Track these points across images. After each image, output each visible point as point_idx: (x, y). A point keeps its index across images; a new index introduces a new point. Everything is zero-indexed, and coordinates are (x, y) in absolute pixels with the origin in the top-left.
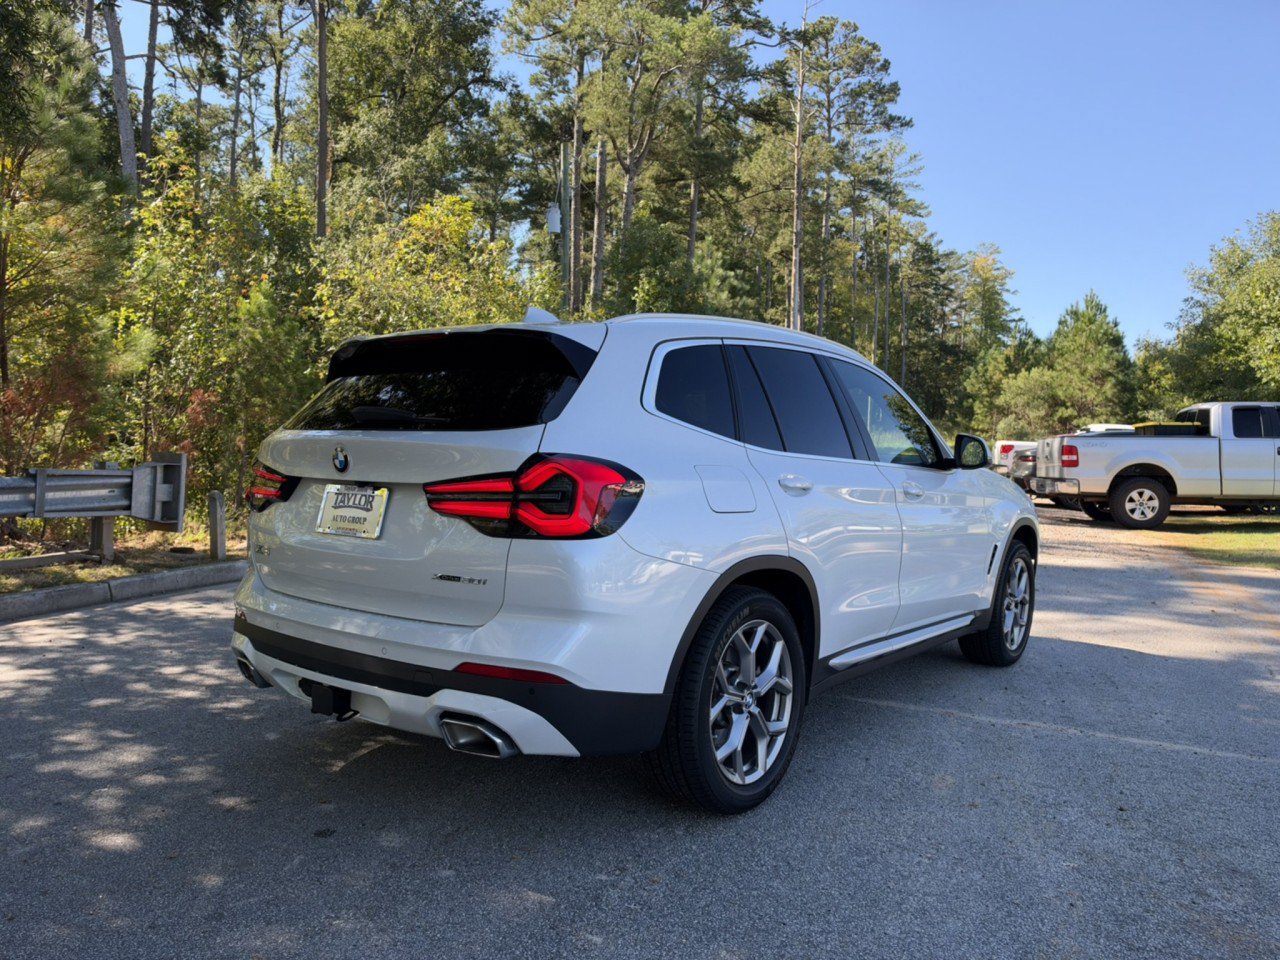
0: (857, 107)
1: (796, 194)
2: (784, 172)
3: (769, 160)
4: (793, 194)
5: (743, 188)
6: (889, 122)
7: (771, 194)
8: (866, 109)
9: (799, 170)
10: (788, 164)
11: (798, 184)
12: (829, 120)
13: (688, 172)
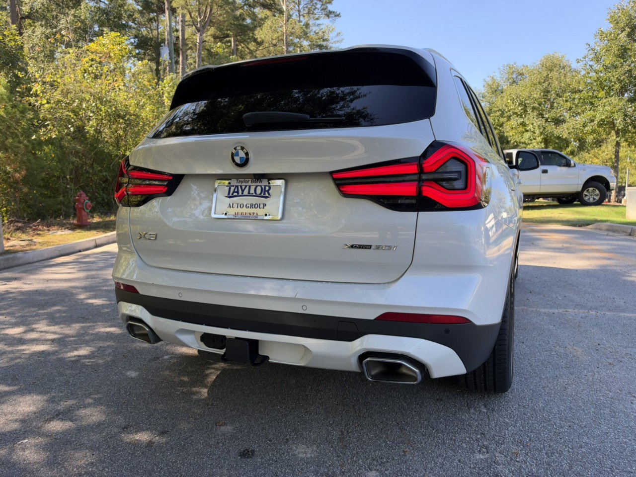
0: (313, 5)
1: (285, 49)
2: (278, 37)
3: (270, 30)
4: (283, 49)
5: (260, 44)
6: (329, 14)
7: (272, 48)
8: (317, 7)
9: (286, 36)
10: (280, 33)
11: (286, 43)
12: (299, 11)
13: (231, 33)
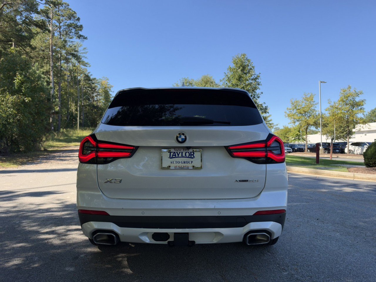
0: (69, 30)
1: (51, 54)
2: (46, 46)
3: (40, 41)
4: (49, 53)
5: (34, 48)
6: (80, 37)
7: (41, 52)
8: (72, 31)
9: (52, 46)
10: (47, 43)
11: (52, 50)
12: (60, 32)
13: (13, 40)
